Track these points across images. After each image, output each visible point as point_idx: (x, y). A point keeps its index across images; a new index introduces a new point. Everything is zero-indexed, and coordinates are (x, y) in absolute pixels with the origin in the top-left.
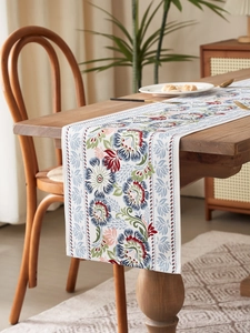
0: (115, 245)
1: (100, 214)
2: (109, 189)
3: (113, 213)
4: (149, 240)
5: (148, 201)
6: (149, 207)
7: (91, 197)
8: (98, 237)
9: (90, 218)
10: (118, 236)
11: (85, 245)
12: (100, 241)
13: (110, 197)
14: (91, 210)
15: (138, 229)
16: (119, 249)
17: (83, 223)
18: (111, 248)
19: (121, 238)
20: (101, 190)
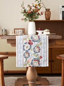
0: (31, 62)
1: (27, 55)
2: (30, 49)
3: (30, 55)
4: (40, 60)
5: (40, 51)
6: (40, 52)
7: (25, 52)
8: (26, 61)
9: (24, 57)
10: (32, 60)
11: (22, 63)
12: (27, 62)
13: (30, 51)
14: (24, 55)
15: (37, 58)
16: (32, 63)
17: (22, 58)
18: (30, 63)
19: (33, 60)
20: (27, 50)
